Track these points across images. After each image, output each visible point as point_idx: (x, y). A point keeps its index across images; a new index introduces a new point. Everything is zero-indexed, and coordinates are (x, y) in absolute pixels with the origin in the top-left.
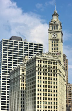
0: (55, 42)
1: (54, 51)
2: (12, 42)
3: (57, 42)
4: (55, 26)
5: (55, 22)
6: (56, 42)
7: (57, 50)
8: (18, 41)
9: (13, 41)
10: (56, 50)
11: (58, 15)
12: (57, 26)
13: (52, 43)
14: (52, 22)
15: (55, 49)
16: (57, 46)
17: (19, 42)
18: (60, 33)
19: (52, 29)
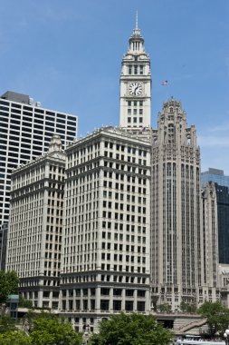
0: (135, 105)
1: (132, 124)
2: (8, 104)
3: (141, 105)
4: (136, 67)
5: (136, 57)
6: (138, 103)
7: (141, 124)
8: (22, 105)
9: (11, 102)
10: (138, 124)
11: (142, 40)
12: (142, 67)
13: (130, 104)
14: (130, 57)
15: (135, 120)
16: (141, 113)
17: (25, 108)
18: (149, 84)
19: (130, 72)
